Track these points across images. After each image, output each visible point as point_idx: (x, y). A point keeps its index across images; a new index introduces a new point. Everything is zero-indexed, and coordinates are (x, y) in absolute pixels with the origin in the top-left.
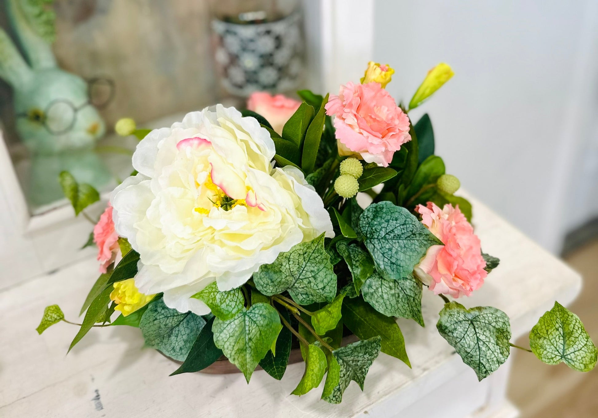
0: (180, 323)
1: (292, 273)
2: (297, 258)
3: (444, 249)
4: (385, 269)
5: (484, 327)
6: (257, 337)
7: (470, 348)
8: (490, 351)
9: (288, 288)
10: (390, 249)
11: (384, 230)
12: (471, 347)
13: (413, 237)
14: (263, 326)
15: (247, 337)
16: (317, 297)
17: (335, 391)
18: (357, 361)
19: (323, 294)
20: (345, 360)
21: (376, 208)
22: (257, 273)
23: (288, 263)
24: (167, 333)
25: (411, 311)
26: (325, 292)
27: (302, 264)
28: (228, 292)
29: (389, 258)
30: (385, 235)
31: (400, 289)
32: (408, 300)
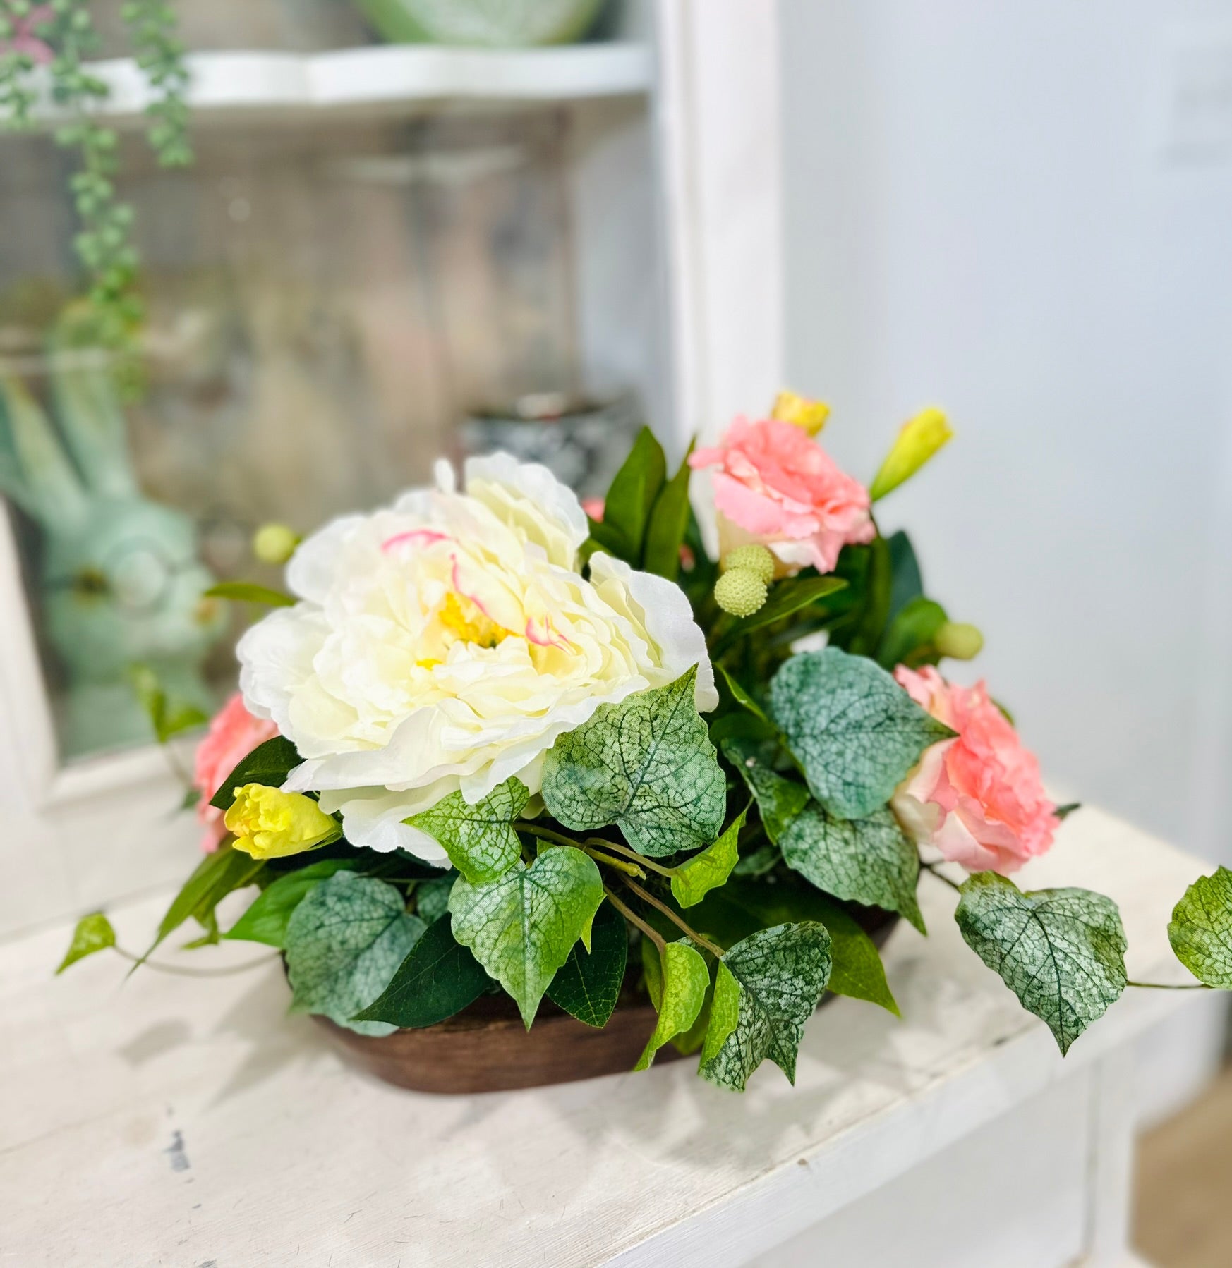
0: (374, 942)
1: (626, 765)
2: (638, 728)
3: (959, 745)
4: (831, 798)
6: (550, 919)
7: (1035, 965)
8: (1082, 971)
9: (618, 814)
10: (840, 754)
11: (824, 712)
12: (1039, 963)
13: (888, 726)
14: (564, 894)
15: (527, 923)
16: (683, 835)
17: (730, 1059)
18: (777, 994)
19: (696, 817)
20: (750, 986)
21: (805, 663)
22: (551, 775)
23: (617, 740)
24: (346, 967)
25: (896, 894)
26: (701, 810)
27: (648, 744)
28: (486, 825)
29: (839, 774)
30: (828, 725)
31: (867, 846)
32: (888, 871)
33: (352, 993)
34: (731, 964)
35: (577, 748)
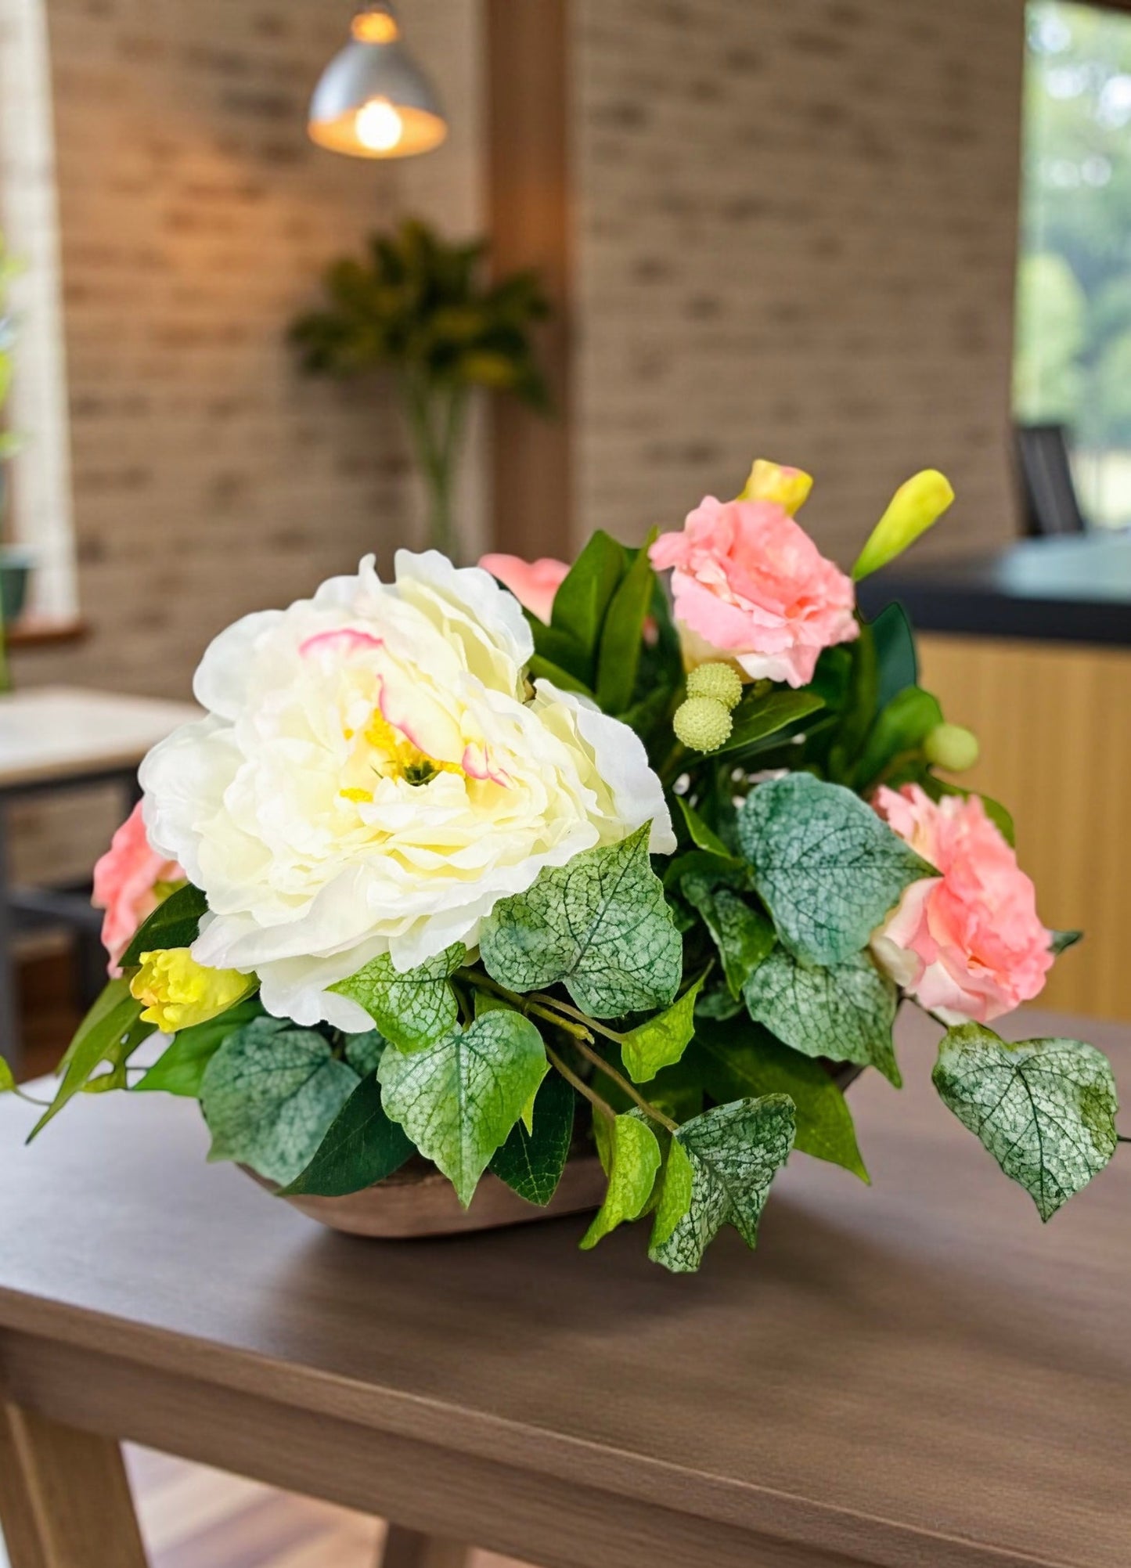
0: (298, 1090)
1: (572, 927)
2: (585, 889)
3: (942, 886)
4: (802, 941)
5: (1050, 1082)
6: (488, 1092)
7: (1016, 1132)
8: (1067, 1138)
9: (564, 974)
10: (813, 892)
11: (796, 844)
12: (1020, 1130)
13: (867, 861)
14: (503, 1065)
15: (463, 1096)
16: (636, 996)
17: (682, 1237)
18: (736, 1163)
19: (649, 983)
20: (706, 1158)
21: (776, 790)
22: (490, 934)
23: (562, 900)
24: (268, 1116)
25: (869, 1047)
26: (654, 976)
27: (596, 904)
28: (418, 985)
29: (810, 914)
30: (800, 858)
31: (840, 992)
32: (861, 1019)
33: (275, 1145)
34: (685, 1138)
35: (519, 907)
